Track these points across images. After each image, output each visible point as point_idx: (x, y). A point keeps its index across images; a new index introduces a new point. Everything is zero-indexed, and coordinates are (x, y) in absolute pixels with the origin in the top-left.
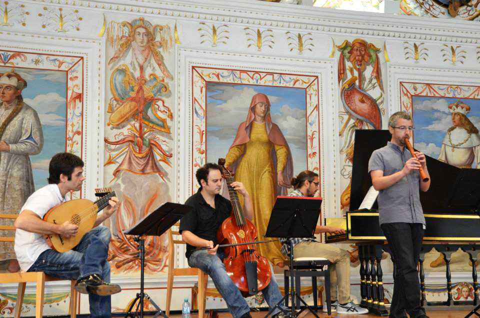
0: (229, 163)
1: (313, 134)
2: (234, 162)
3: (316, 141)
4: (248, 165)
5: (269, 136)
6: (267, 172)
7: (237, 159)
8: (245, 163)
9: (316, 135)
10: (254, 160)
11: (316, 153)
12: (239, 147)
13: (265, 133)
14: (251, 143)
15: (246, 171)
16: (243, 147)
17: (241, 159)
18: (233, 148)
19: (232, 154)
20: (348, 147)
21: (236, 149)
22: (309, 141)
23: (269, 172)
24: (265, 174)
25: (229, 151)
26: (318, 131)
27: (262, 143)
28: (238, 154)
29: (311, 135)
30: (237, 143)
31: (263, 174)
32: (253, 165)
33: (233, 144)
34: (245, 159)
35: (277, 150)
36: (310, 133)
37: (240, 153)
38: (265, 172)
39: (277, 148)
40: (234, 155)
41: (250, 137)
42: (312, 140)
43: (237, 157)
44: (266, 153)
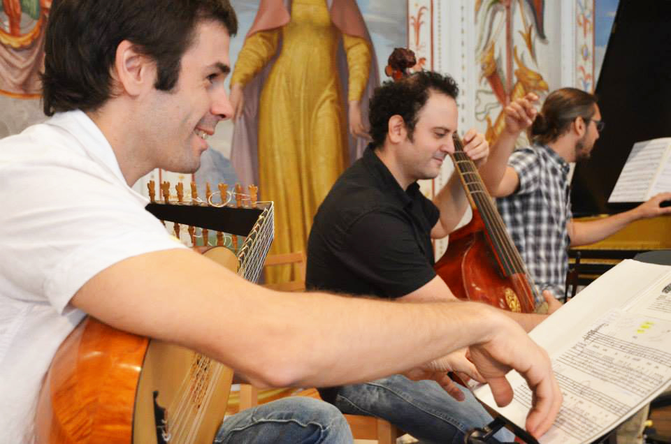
0: (247, 75)
1: (420, 15)
2: (256, 74)
3: (424, 30)
4: (288, 82)
5: (331, 12)
6: (328, 103)
7: (264, 67)
8: (280, 77)
9: (426, 18)
10: (299, 71)
11: (424, 59)
12: (267, 35)
14: (292, 25)
15: (282, 97)
16: (275, 37)
17: (272, 68)
18: (253, 38)
19: (251, 53)
20: (485, 48)
21: (260, 40)
22: (412, 29)
23: (332, 102)
24: (323, 107)
25: (245, 44)
26: (429, 6)
27: (318, 29)
28: (264, 52)
29: (416, 16)
30: (262, 25)
31: (319, 107)
32: (297, 82)
33: (252, 28)
34: (280, 68)
35: (349, 49)
36: (413, 12)
37: (269, 50)
38: (324, 101)
39: (348, 42)
40: (255, 57)
41: (290, 10)
42: (418, 26)
43: (262, 60)
44: (326, 54)
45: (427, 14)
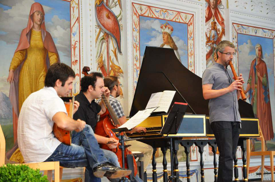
0: (15, 66)
1: (75, 44)
2: (18, 66)
3: (77, 50)
4: (29, 69)
5: (44, 43)
6: (43, 76)
7: (21, 63)
8: (26, 67)
9: (77, 45)
10: (33, 65)
11: (77, 61)
12: (22, 52)
13: (41, 40)
14: (31, 48)
15: (27, 74)
16: (25, 53)
17: (24, 64)
18: (17, 53)
19: (17, 59)
20: (99, 57)
21: (20, 53)
22: (72, 49)
23: (44, 76)
24: (41, 78)
25: (14, 55)
26: (79, 41)
27: (39, 49)
28: (21, 58)
29: (74, 45)
30: (20, 48)
31: (40, 78)
32: (32, 69)
33: (17, 49)
34: (26, 64)
35: (50, 57)
36: (73, 43)
37: (22, 57)
38: (41, 76)
39: (50, 54)
40: (18, 59)
41: (30, 43)
42: (75, 48)
43: (20, 61)
44: (42, 59)
45: (78, 43)
